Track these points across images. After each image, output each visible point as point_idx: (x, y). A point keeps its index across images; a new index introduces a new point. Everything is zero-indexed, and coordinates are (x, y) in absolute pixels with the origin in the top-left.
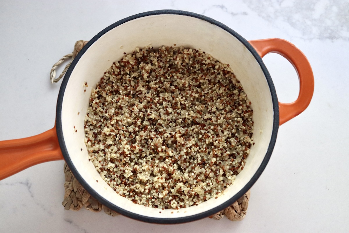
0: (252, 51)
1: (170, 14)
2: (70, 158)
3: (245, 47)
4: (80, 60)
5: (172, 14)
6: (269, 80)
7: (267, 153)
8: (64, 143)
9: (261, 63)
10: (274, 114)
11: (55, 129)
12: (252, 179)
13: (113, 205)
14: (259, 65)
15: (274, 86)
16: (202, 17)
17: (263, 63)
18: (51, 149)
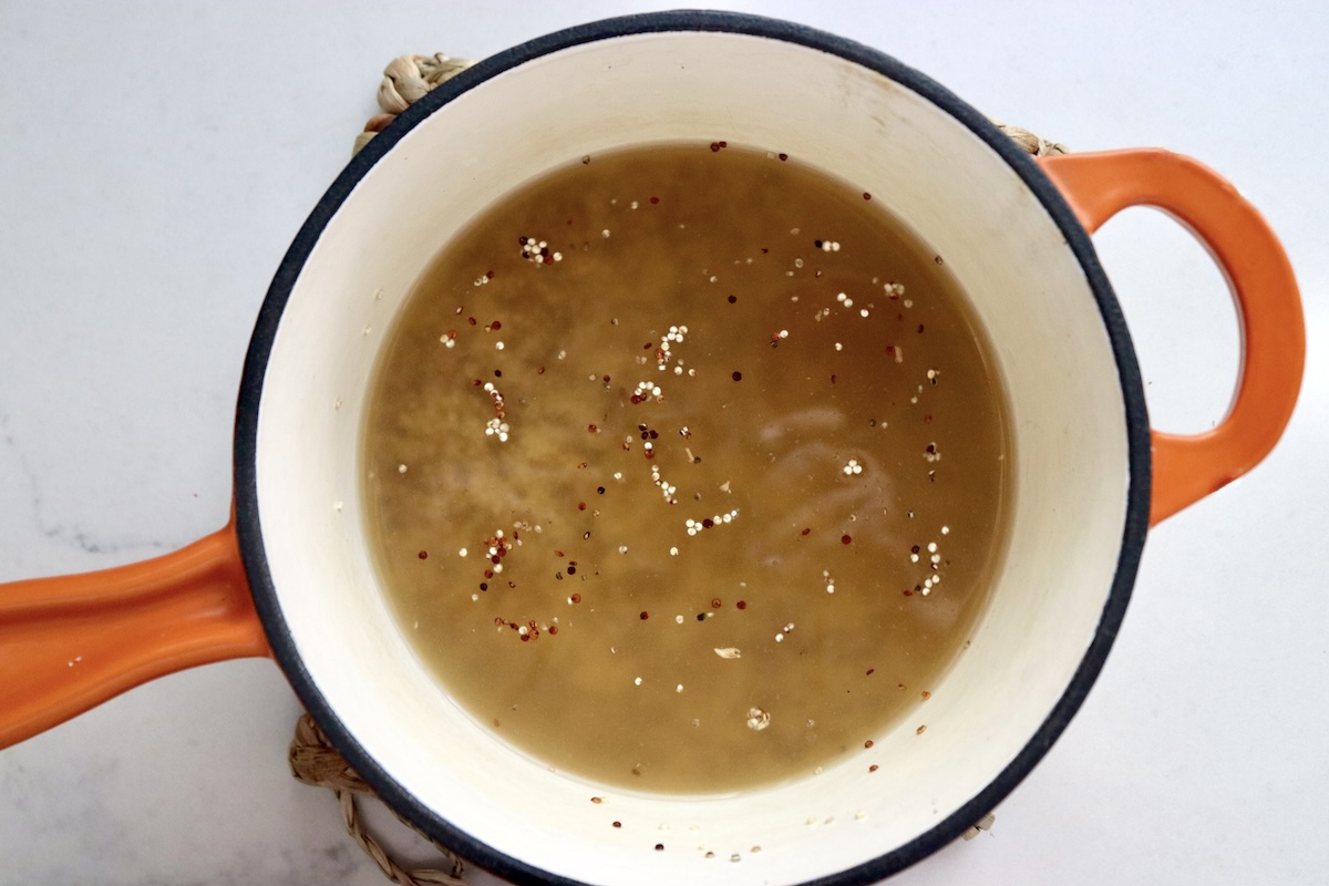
0: (1055, 207)
1: (709, 30)
2: (299, 658)
3: (1025, 188)
4: (323, 236)
5: (717, 31)
6: (1118, 338)
7: (1093, 644)
8: (275, 594)
9: (1089, 262)
10: (1132, 483)
11: (233, 534)
12: (1028, 748)
13: (478, 847)
14: (1081, 273)
15: (1137, 368)
16: (848, 46)
17: (1097, 263)
18: (219, 612)
